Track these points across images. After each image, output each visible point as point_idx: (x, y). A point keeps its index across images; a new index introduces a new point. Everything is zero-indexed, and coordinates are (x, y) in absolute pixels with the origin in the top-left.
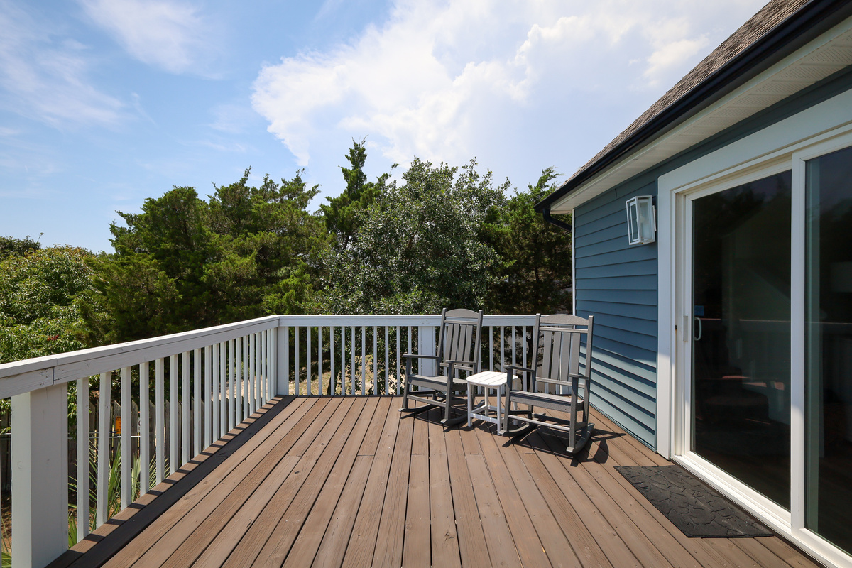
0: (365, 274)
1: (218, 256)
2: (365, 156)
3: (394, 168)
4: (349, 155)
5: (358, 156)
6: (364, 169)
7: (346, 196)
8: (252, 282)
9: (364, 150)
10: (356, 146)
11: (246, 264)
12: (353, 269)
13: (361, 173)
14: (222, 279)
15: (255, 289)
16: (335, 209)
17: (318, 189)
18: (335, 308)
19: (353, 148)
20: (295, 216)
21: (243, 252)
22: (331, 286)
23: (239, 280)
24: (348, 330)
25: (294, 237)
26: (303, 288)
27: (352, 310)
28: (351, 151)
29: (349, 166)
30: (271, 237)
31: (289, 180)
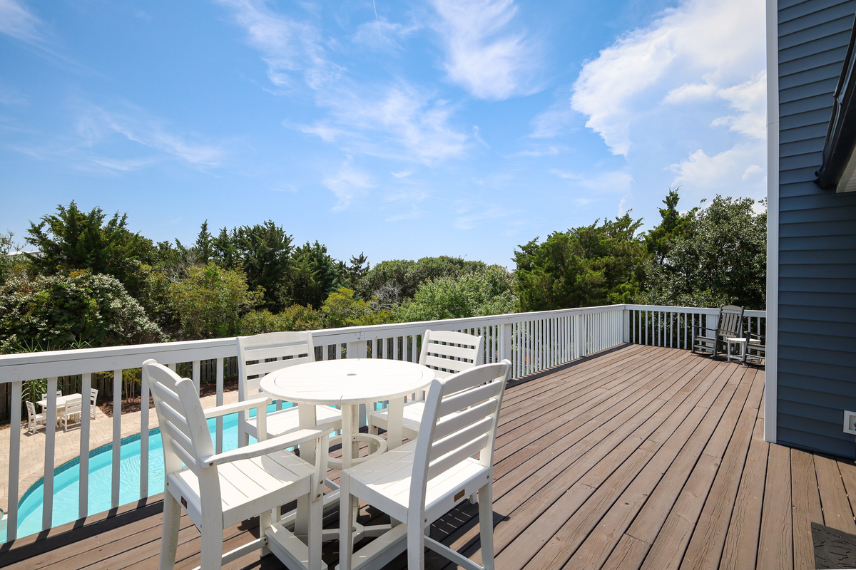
0: (674, 282)
1: (582, 271)
2: (678, 199)
3: (703, 203)
4: (666, 200)
5: (672, 200)
6: (676, 208)
7: (663, 229)
8: (602, 286)
9: (677, 195)
10: (671, 194)
11: (598, 276)
12: (666, 277)
13: (675, 211)
14: (586, 284)
15: (603, 290)
16: (654, 239)
17: (641, 222)
18: (652, 301)
19: (669, 195)
20: (626, 246)
21: (595, 268)
22: (650, 288)
23: (594, 285)
24: (662, 314)
25: (625, 257)
26: (634, 290)
27: (665, 303)
28: (667, 197)
29: (665, 207)
30: (611, 259)
31: (620, 217)
